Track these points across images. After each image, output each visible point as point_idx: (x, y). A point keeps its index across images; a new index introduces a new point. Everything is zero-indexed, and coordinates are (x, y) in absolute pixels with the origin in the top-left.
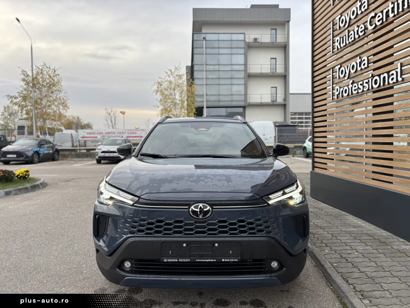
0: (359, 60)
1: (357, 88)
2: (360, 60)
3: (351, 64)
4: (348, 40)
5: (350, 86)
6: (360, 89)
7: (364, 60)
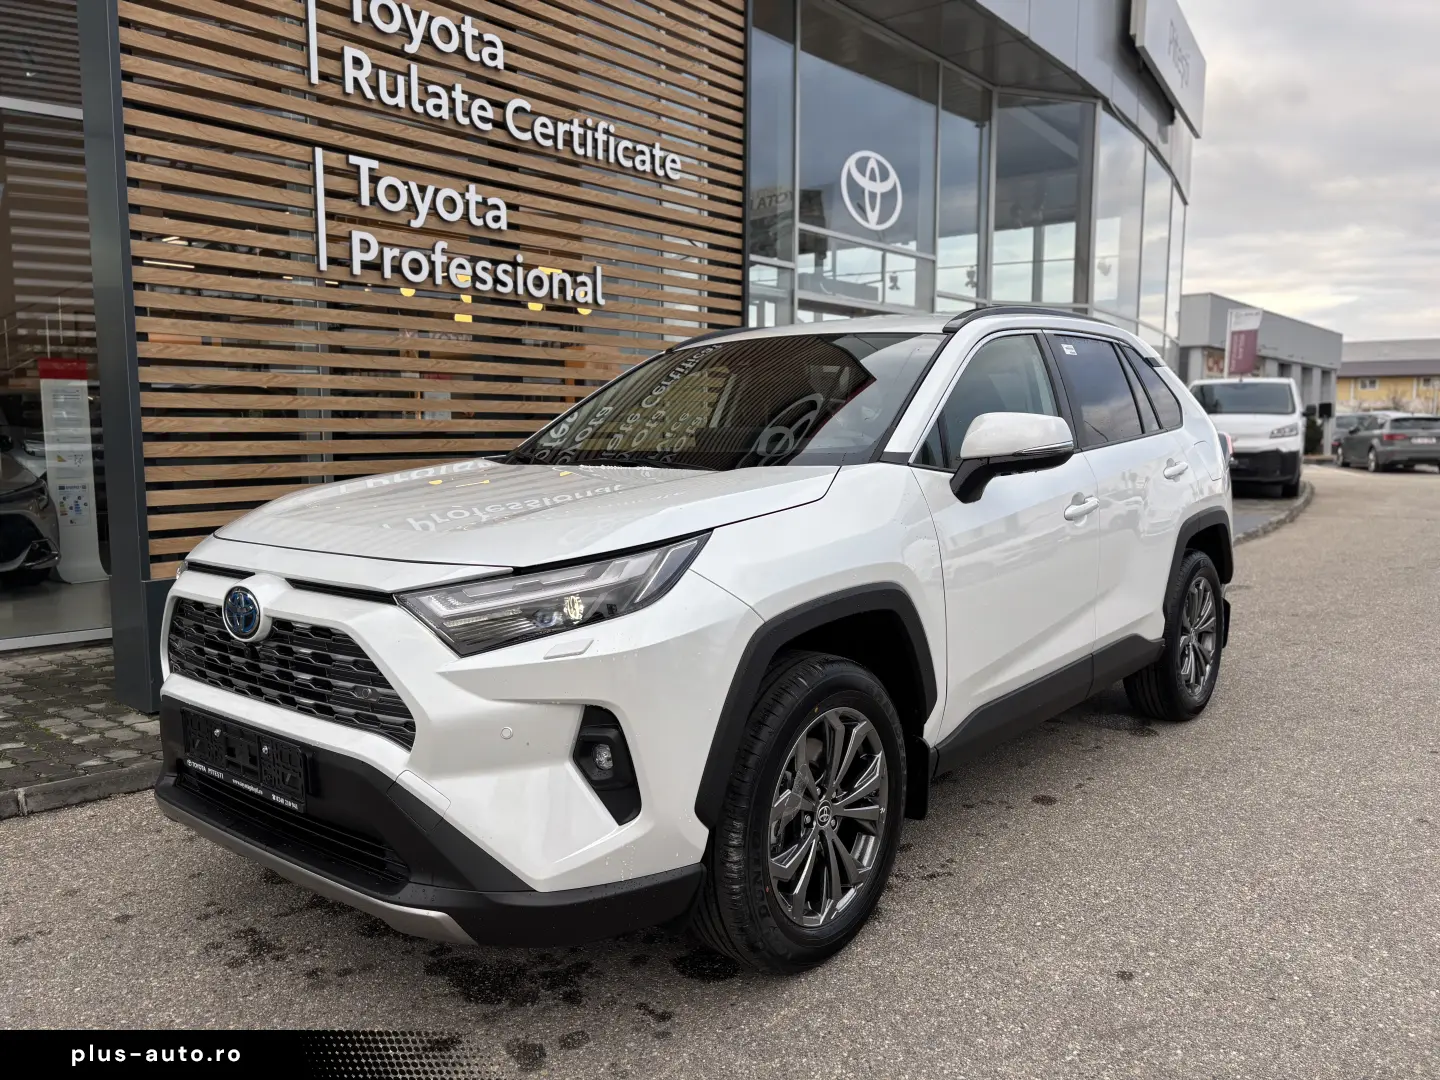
0: (473, 196)
1: (468, 272)
2: (480, 200)
3: (437, 191)
4: (422, 103)
5: (439, 258)
7: (496, 207)
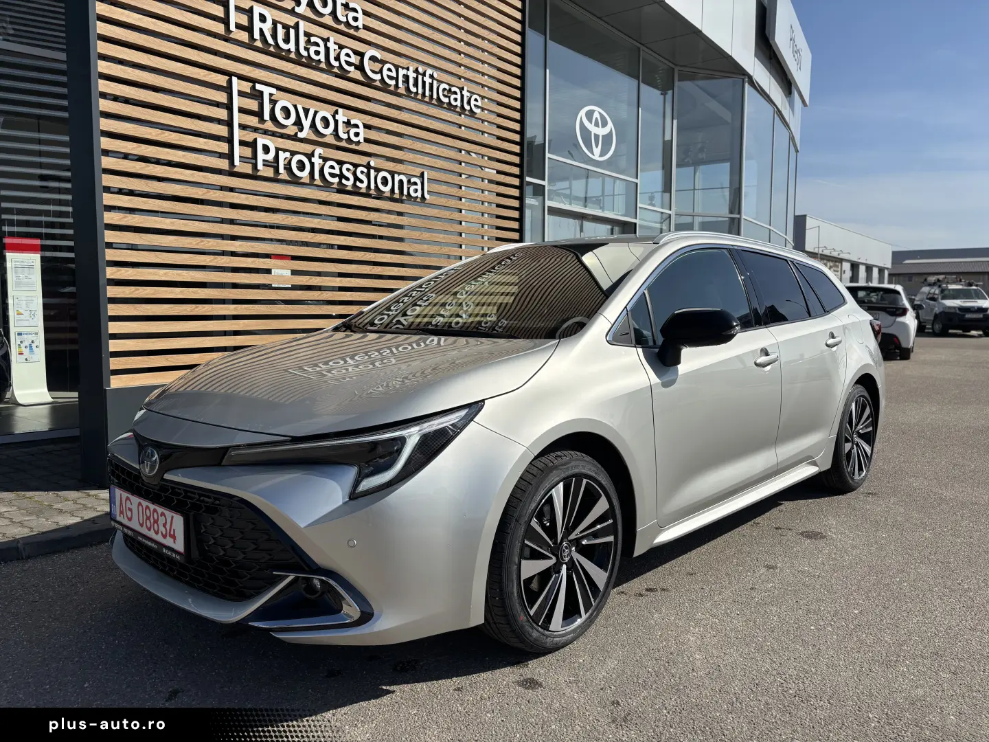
0: (341, 117)
1: (337, 171)
2: (345, 120)
3: (316, 113)
4: (307, 49)
5: (316, 160)
6: (348, 179)
7: (356, 126)
